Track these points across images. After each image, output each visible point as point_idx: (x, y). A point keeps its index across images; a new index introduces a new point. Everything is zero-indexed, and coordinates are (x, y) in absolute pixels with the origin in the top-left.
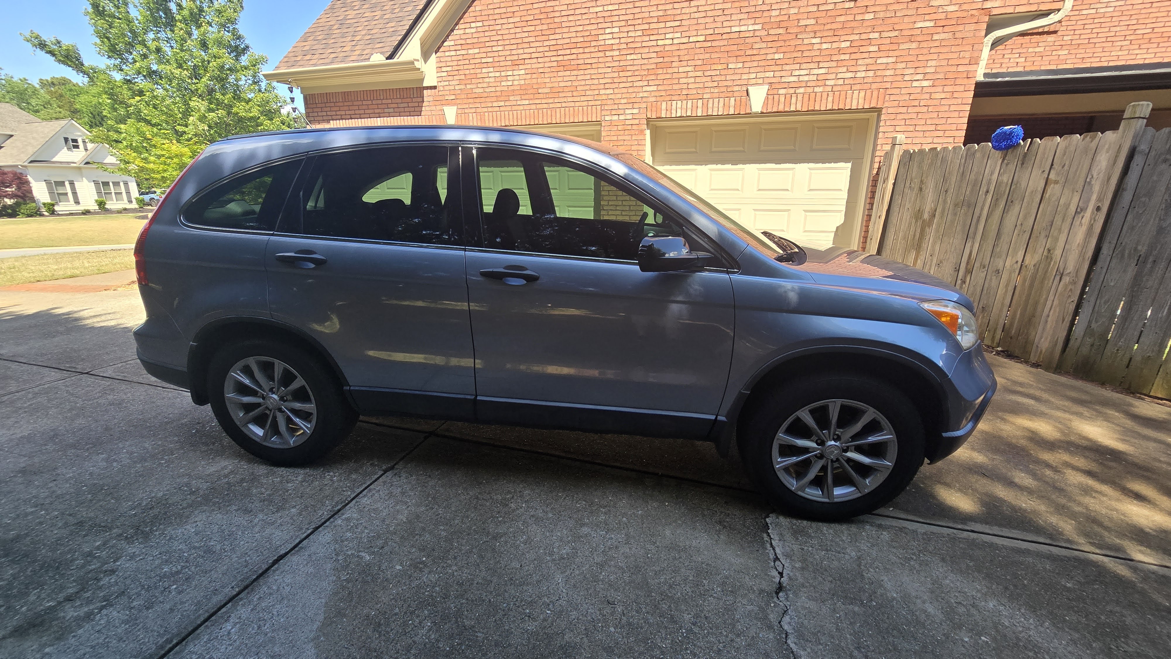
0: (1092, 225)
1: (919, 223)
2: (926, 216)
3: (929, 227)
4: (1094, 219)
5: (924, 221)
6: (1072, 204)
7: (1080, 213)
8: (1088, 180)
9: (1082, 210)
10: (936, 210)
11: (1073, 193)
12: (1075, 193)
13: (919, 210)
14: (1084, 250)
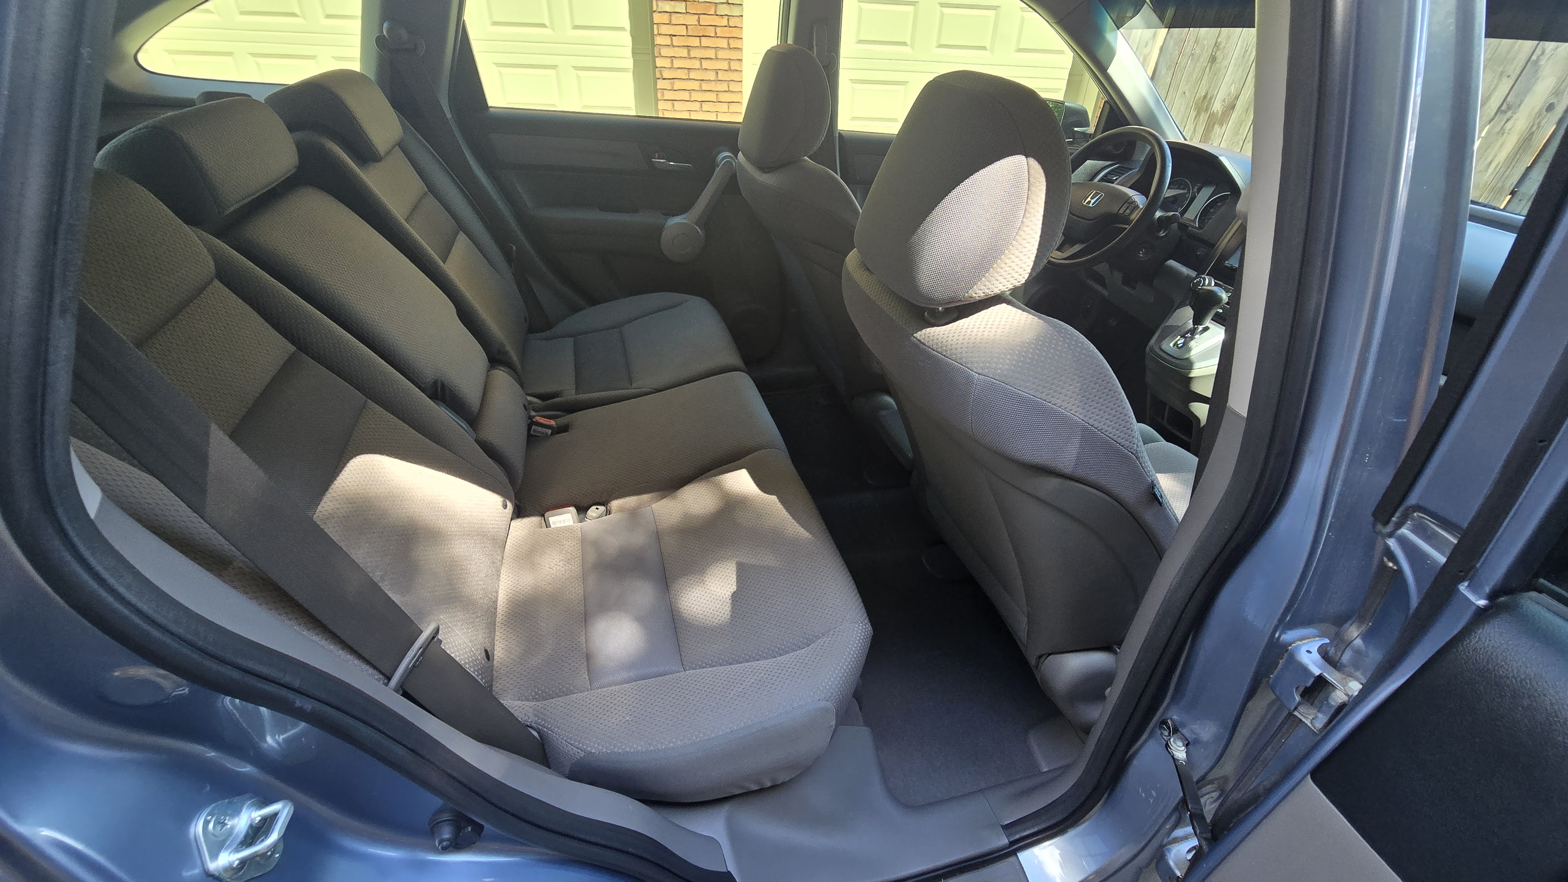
0: (1532, 134)
1: (1204, 117)
2: (1217, 106)
3: (1221, 125)
4: (1539, 123)
5: (1212, 115)
6: (1493, 98)
7: (1505, 112)
8: (1534, 57)
9: (1509, 108)
10: (1237, 98)
11: (1500, 79)
12: (1505, 80)
13: (1205, 97)
14: (1507, 173)
